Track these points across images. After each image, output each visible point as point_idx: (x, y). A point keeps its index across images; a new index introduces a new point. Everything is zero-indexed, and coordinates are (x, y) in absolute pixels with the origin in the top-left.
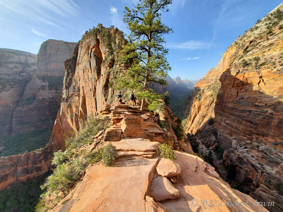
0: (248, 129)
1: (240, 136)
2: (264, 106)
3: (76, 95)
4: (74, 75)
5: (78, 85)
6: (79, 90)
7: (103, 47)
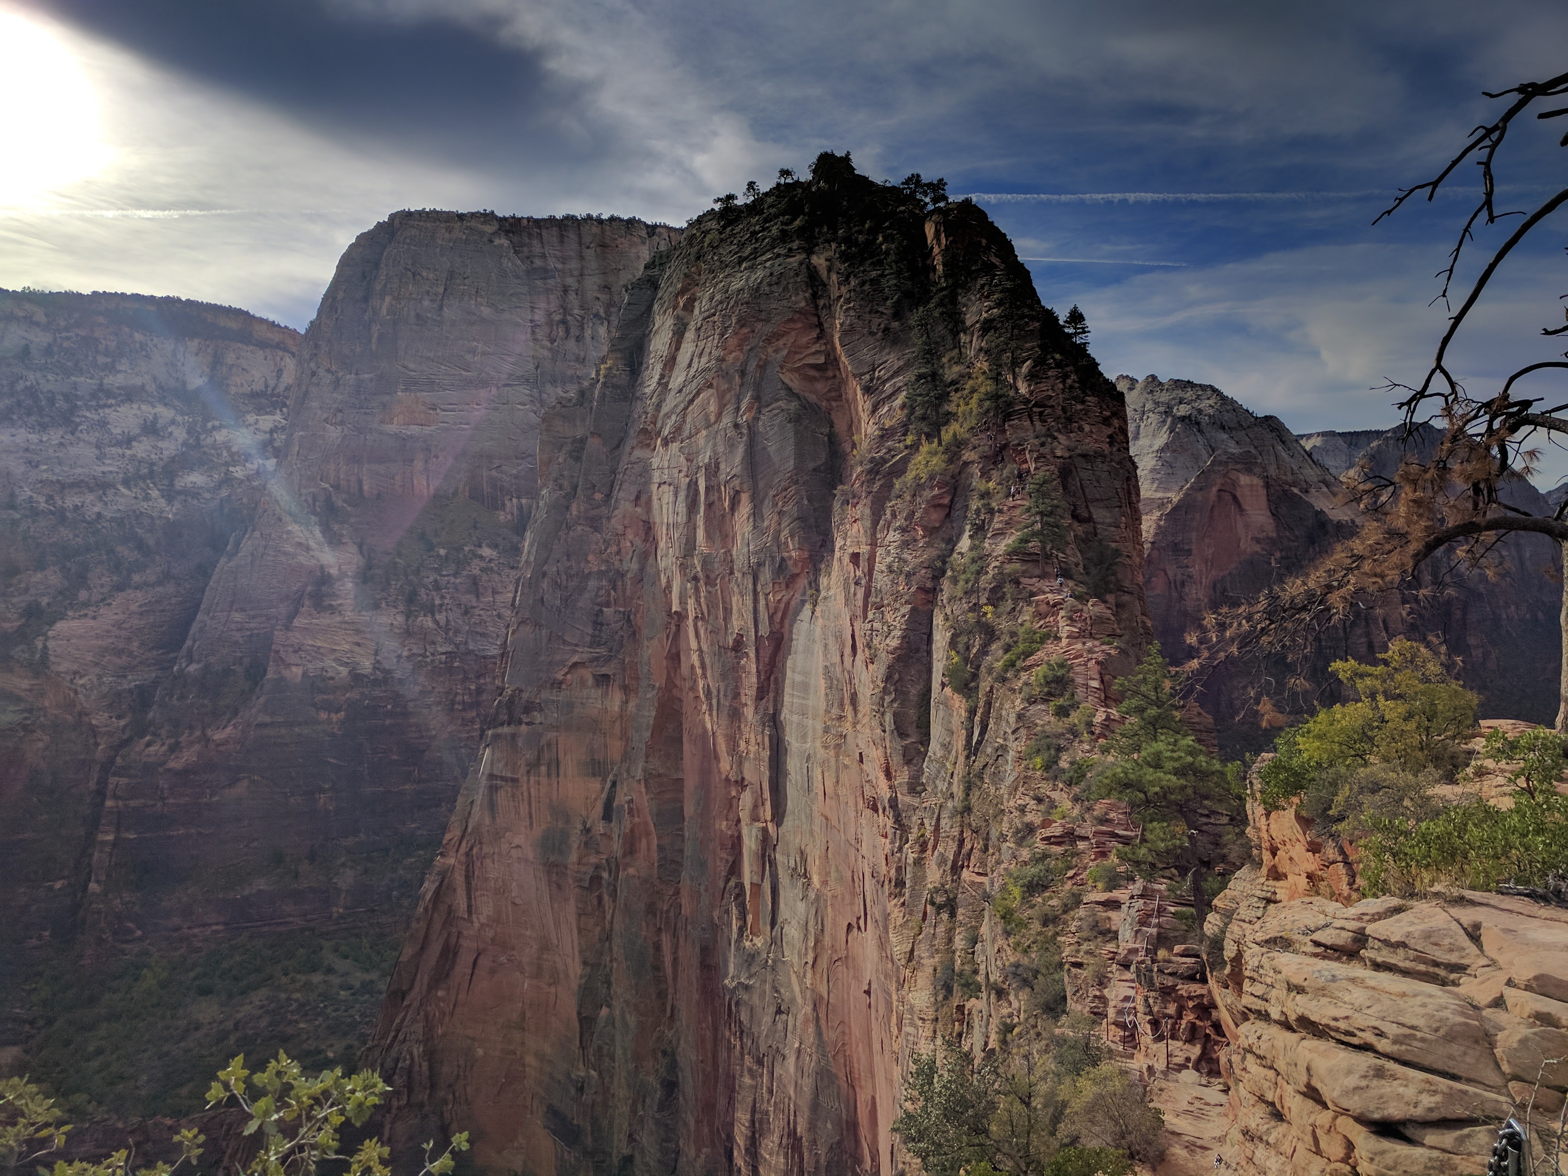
3: (606, 677)
4: (609, 519)
5: (628, 593)
6: (634, 633)
7: (857, 337)
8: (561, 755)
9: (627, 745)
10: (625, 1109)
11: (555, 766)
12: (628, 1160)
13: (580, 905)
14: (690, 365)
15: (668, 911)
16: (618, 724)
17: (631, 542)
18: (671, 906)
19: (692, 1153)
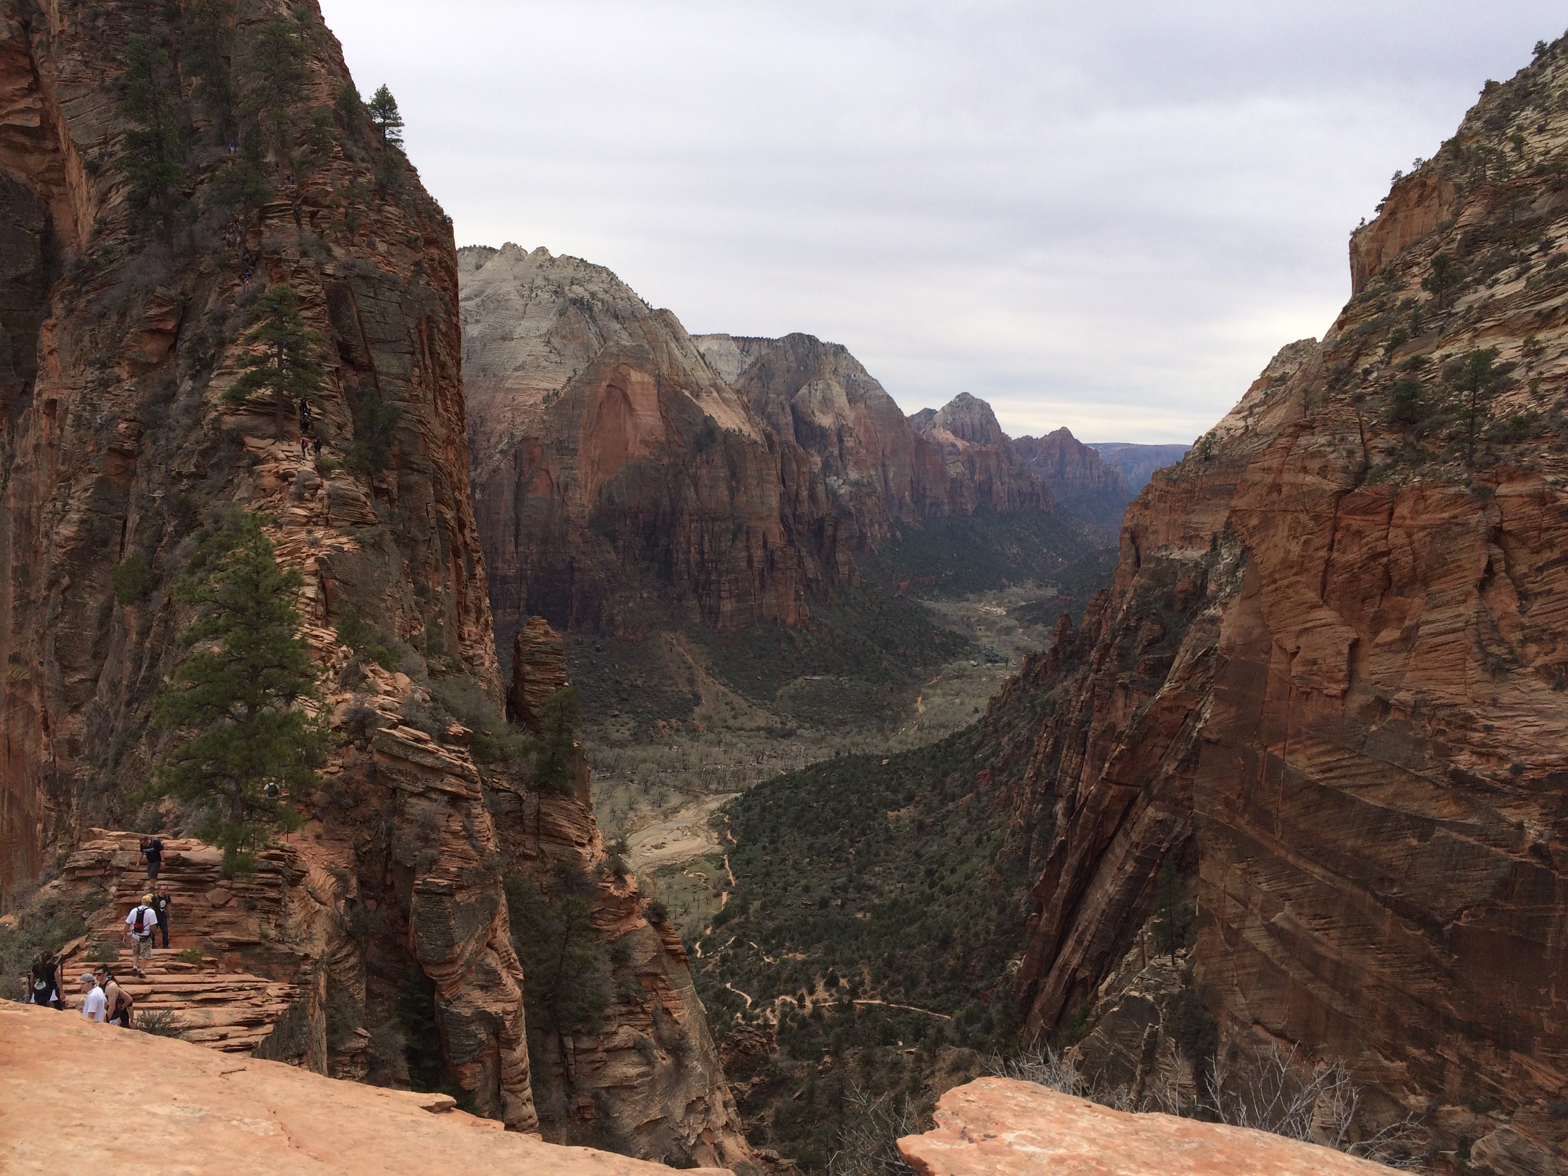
0: (1414, 988)
1: (1367, 1053)
2: (1508, 788)
7: (83, 91)
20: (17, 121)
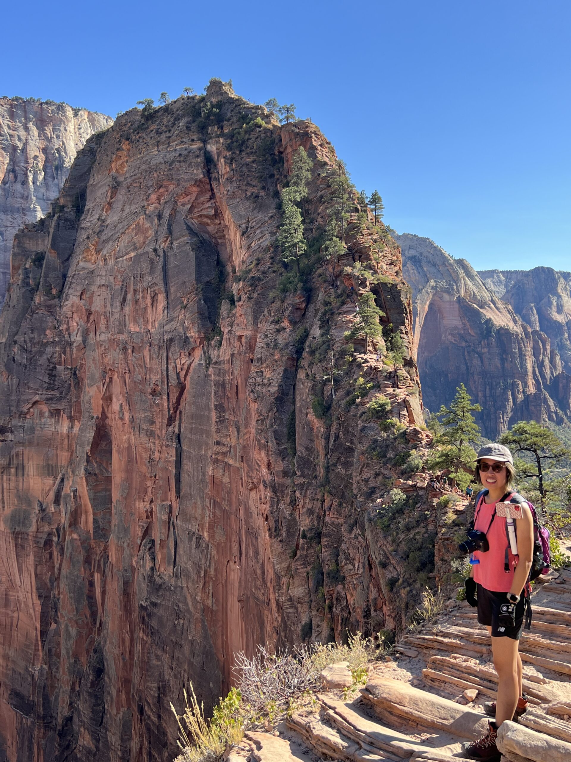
3: (58, 411)
4: (61, 307)
5: (74, 356)
6: (79, 382)
7: (238, 200)
8: (25, 462)
9: (72, 455)
10: (68, 688)
11: (21, 469)
12: (69, 720)
13: (37, 559)
14: (123, 210)
15: (99, 561)
16: (66, 442)
17: (77, 323)
18: (101, 557)
19: (114, 712)
20: (205, 213)
